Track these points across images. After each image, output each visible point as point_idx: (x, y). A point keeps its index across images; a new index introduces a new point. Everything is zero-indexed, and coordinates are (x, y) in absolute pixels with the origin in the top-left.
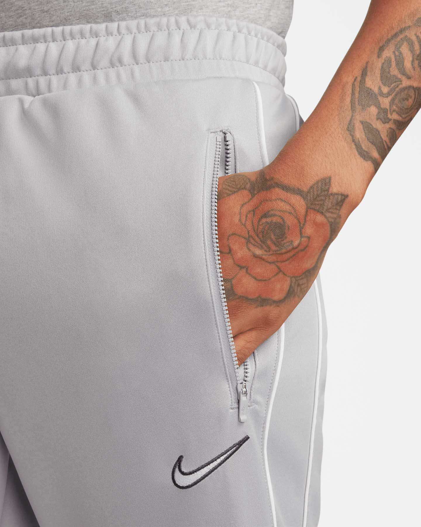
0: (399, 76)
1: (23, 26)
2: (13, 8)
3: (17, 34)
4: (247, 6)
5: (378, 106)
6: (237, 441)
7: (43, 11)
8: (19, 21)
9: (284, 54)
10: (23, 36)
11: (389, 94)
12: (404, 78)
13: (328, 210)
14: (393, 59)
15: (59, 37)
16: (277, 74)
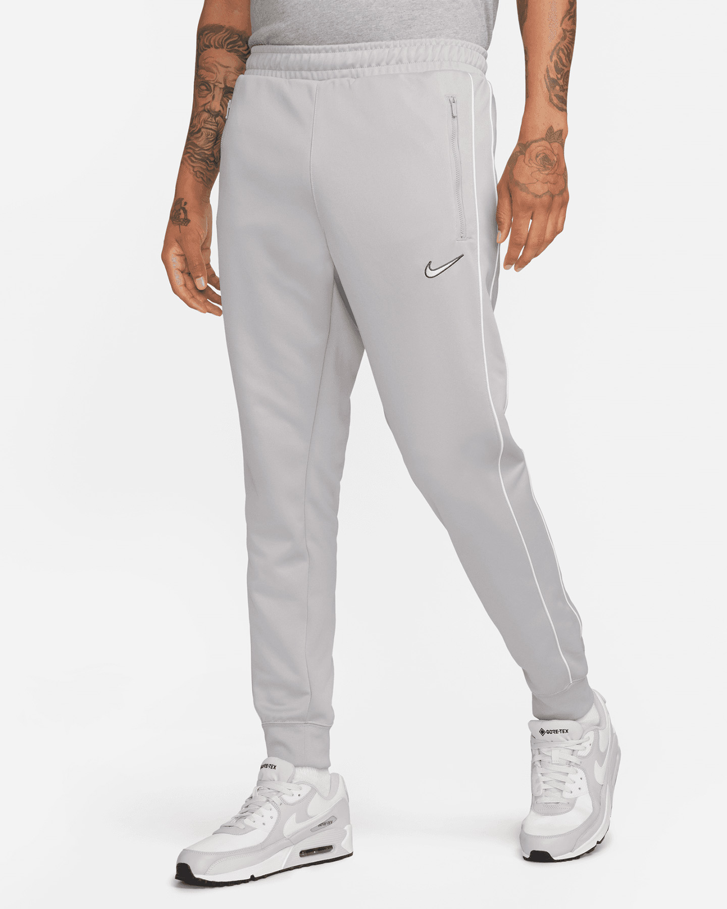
0: (563, 67)
1: (348, 43)
2: (343, 34)
3: (346, 46)
4: (465, 32)
5: (559, 85)
6: (458, 256)
7: (359, 35)
8: (345, 40)
9: (486, 57)
10: (349, 47)
11: (561, 77)
12: (564, 68)
13: (557, 140)
14: (558, 60)
15: (369, 48)
16: (482, 69)
